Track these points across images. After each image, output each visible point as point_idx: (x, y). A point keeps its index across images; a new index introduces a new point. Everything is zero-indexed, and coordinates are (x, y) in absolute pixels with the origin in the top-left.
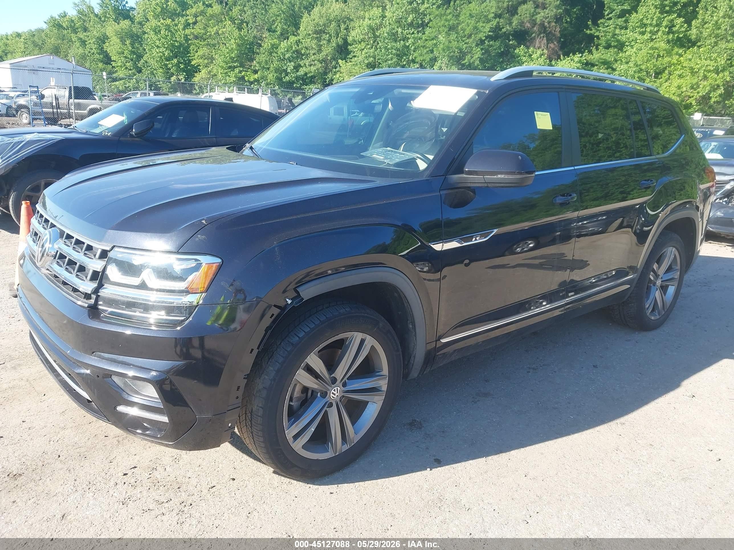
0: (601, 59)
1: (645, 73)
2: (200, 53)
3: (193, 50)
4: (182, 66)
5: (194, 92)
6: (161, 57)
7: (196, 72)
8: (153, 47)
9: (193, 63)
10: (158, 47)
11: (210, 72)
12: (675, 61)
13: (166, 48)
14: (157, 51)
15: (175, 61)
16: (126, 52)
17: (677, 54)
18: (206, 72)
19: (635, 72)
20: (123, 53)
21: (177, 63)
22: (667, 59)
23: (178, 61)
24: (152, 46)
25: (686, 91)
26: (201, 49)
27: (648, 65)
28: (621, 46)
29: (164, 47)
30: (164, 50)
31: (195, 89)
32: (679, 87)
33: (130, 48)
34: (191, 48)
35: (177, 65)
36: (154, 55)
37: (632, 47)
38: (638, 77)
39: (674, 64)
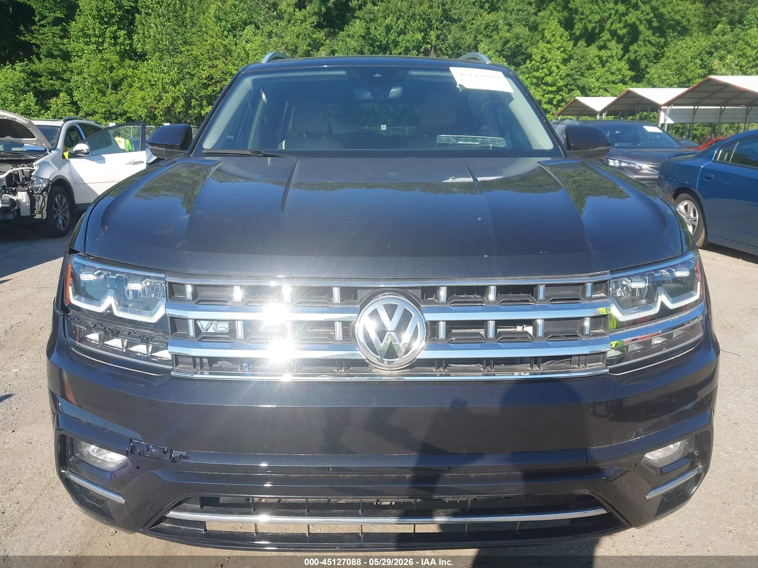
0: (49, 69)
1: (102, 84)
12: (130, 73)
17: (129, 66)
19: (92, 83)
22: (122, 72)
25: (151, 102)
27: (105, 77)
28: (66, 56)
32: (143, 99)
37: (80, 57)
38: (98, 89)
39: (130, 77)
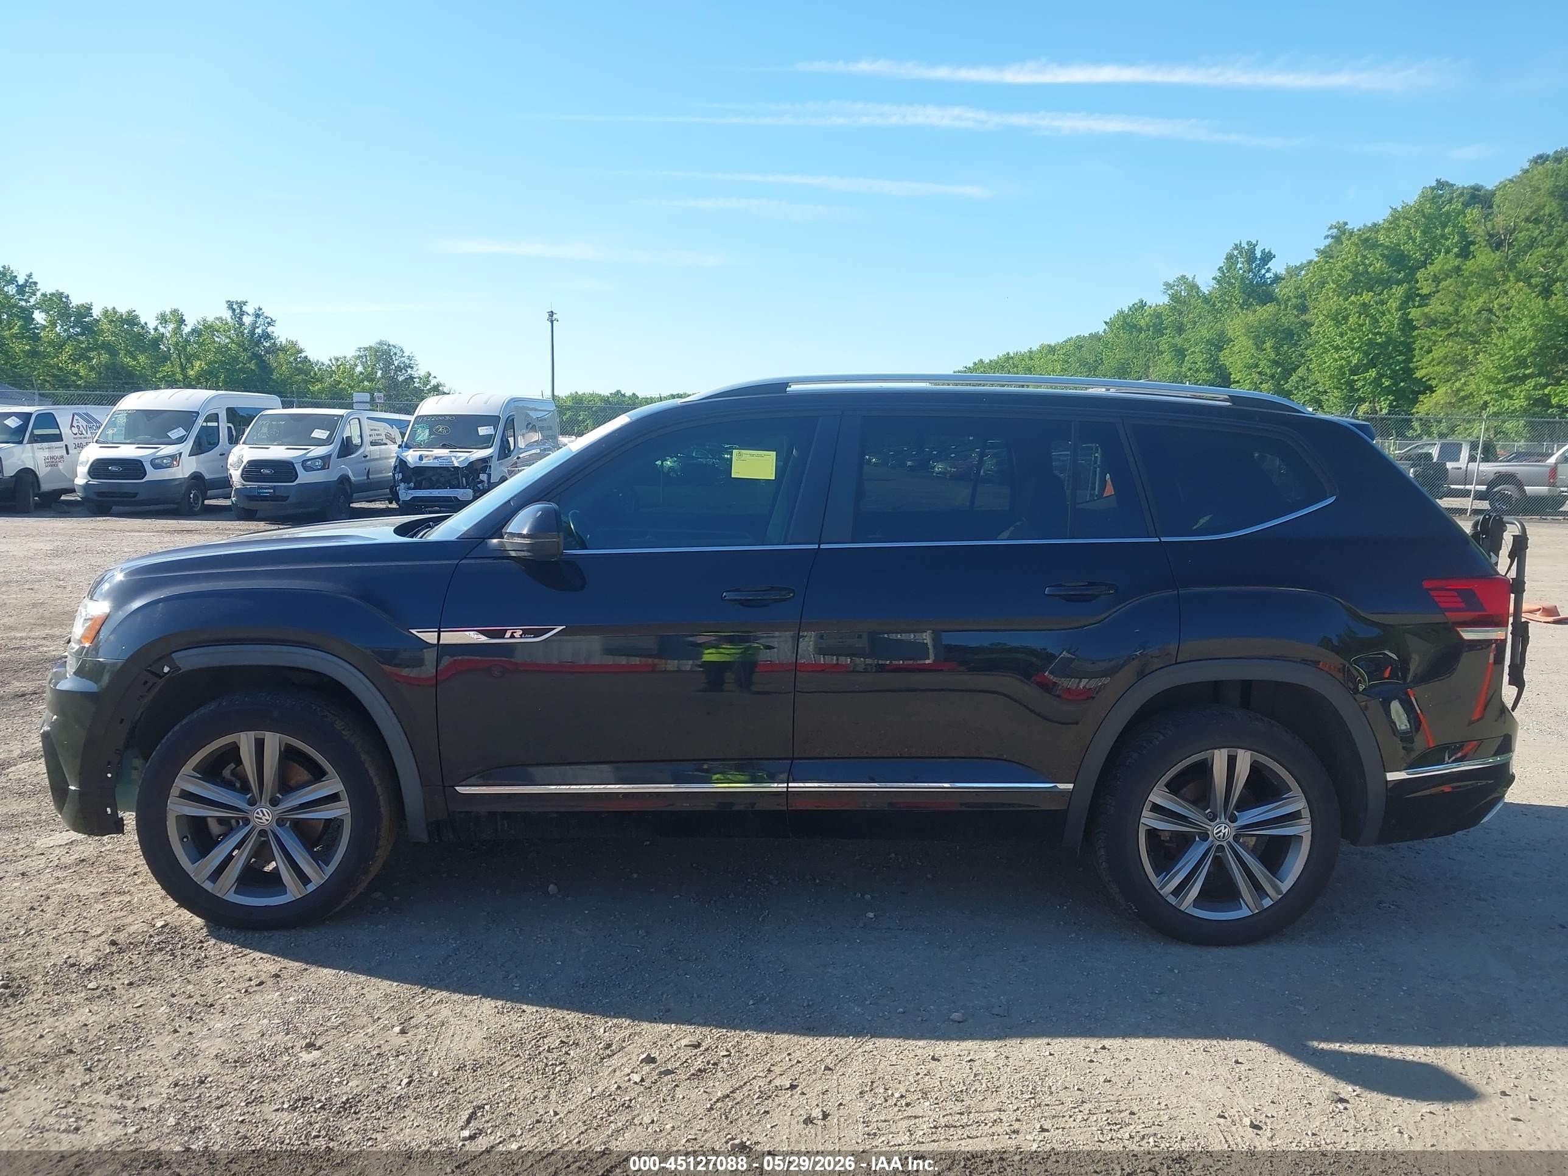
2: (1439, 353)
3: (1421, 349)
4: (1387, 383)
5: (1410, 433)
6: (1342, 366)
7: (1424, 393)
8: (1326, 351)
9: (1418, 374)
10: (1337, 349)
11: (1458, 390)
13: (1357, 349)
14: (1337, 356)
15: (1373, 373)
16: (1262, 364)
18: (1449, 391)
20: (1257, 366)
21: (1375, 378)
23: (1378, 373)
24: (1325, 348)
26: (1441, 344)
29: (1352, 349)
30: (1350, 354)
31: (1412, 428)
33: (1273, 355)
34: (1417, 345)
35: (1376, 381)
36: (1327, 364)
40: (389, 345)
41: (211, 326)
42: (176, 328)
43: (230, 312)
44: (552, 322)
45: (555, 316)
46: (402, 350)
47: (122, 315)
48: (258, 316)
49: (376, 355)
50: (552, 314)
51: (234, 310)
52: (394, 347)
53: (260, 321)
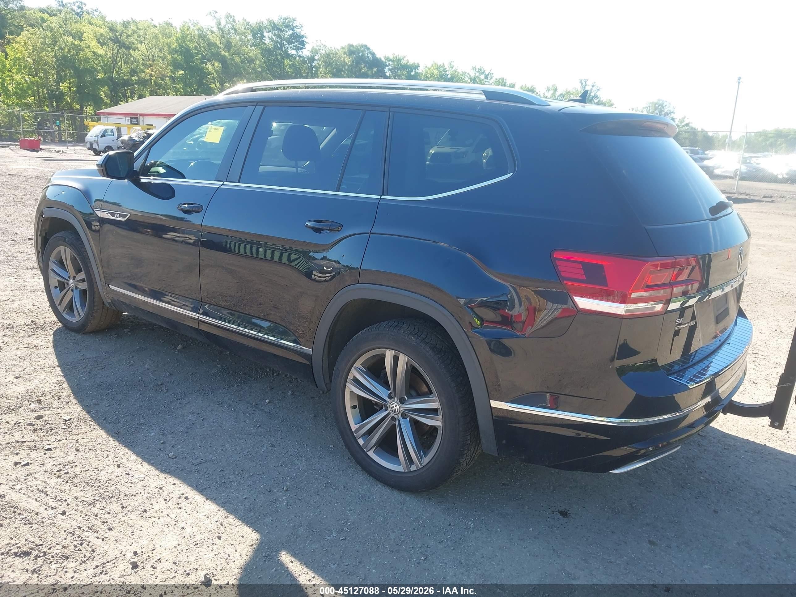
40: (663, 101)
41: (569, 92)
42: (553, 93)
43: (580, 84)
44: (739, 83)
45: (741, 80)
46: (670, 104)
47: (528, 88)
48: (593, 86)
49: (655, 106)
50: (740, 79)
51: (582, 84)
52: (666, 101)
53: (594, 89)
